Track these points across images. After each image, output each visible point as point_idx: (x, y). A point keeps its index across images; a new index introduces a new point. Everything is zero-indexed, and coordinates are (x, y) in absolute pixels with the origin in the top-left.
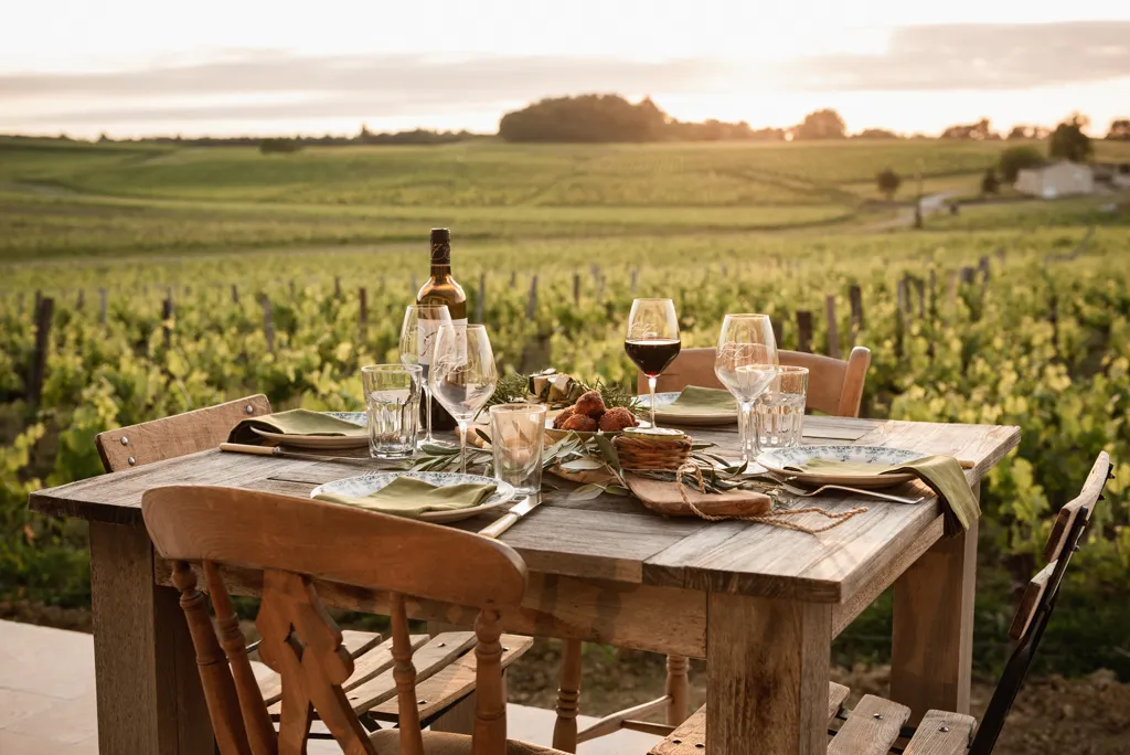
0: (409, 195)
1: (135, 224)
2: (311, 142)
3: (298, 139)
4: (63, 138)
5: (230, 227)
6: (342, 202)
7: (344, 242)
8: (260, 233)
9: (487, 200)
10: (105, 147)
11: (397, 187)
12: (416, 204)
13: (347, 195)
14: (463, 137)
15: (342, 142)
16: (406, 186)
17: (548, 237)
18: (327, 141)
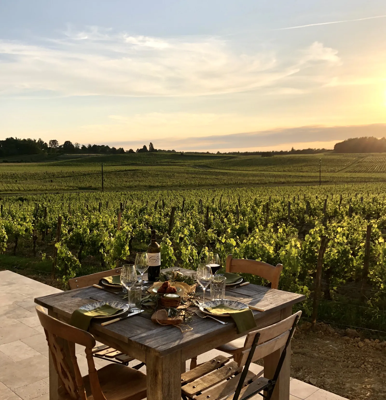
0: (305, 169)
1: (225, 177)
2: (277, 153)
3: (273, 152)
4: (208, 153)
5: (251, 178)
6: (284, 171)
7: (284, 183)
8: (259, 180)
9: (329, 170)
10: (219, 156)
11: (301, 166)
12: (307, 172)
13: (286, 169)
14: (323, 150)
15: (286, 153)
16: (304, 166)
17: (348, 182)
18: (282, 153)
